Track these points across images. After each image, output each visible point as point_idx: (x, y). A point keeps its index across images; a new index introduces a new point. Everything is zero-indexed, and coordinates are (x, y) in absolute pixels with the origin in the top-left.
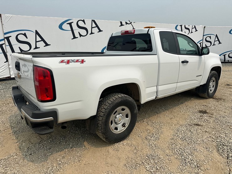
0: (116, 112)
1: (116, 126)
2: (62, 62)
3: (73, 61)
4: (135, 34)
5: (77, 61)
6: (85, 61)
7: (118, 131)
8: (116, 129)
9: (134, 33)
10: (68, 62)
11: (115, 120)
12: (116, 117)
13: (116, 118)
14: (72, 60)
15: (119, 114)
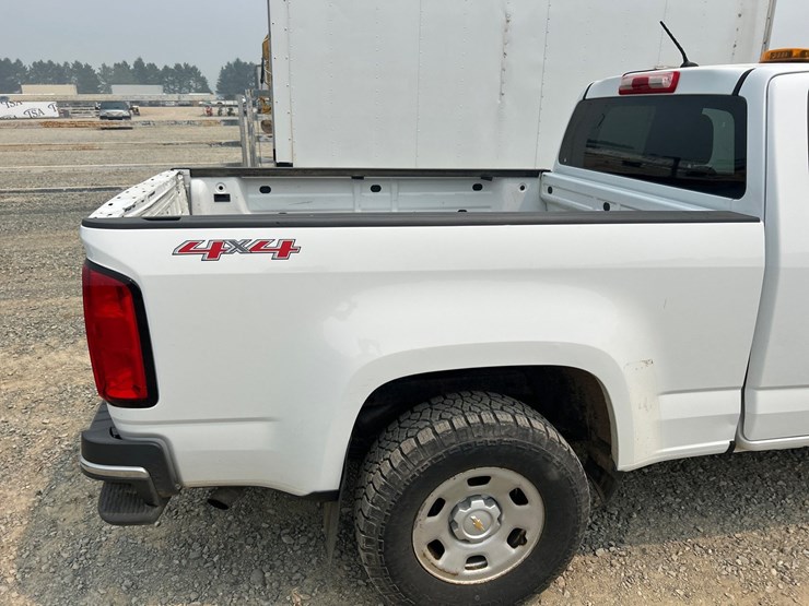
0: (484, 480)
1: (446, 539)
2: (188, 248)
3: (239, 247)
4: (677, 92)
5: (260, 247)
6: (297, 250)
7: (440, 563)
8: (437, 548)
9: (673, 88)
10: (215, 251)
11: (454, 511)
12: (467, 502)
13: (470, 505)
14: (233, 242)
15: (490, 500)
